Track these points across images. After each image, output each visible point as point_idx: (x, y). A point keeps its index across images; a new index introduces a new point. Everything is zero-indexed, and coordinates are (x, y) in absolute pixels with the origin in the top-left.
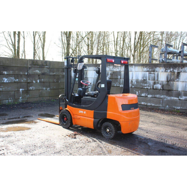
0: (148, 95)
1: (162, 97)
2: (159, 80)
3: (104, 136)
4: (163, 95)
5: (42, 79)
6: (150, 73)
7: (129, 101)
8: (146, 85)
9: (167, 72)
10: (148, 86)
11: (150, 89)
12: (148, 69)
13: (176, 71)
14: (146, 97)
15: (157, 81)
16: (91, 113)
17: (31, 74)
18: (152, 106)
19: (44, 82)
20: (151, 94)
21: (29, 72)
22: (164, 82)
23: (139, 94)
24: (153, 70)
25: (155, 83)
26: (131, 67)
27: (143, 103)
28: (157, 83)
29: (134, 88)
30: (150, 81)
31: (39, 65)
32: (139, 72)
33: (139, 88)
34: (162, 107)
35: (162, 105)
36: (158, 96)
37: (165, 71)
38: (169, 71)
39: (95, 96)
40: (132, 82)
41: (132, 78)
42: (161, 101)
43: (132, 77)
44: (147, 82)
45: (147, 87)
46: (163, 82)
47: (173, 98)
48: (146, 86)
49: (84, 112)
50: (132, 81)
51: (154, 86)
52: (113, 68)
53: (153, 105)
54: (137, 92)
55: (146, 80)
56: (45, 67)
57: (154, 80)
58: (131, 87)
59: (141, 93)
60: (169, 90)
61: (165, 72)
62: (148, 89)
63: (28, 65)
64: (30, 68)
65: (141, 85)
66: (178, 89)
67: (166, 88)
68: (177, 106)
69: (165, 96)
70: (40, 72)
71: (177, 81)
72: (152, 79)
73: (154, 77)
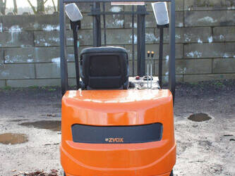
5: (221, 36)
17: (192, 25)
19: (225, 42)
21: (186, 20)
31: (210, 6)
56: (229, 8)
63: (186, 6)
64: (189, 13)
70: (216, 21)
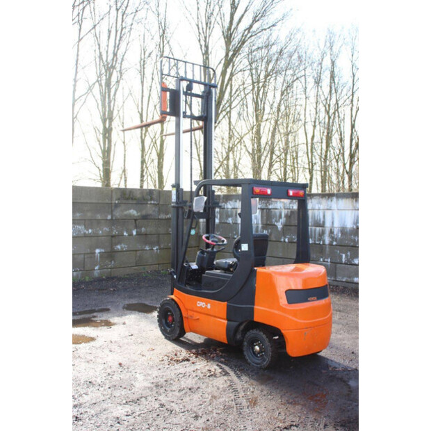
3: (249, 361)
5: (143, 229)
7: (305, 281)
16: (221, 307)
17: (119, 217)
19: (146, 234)
21: (114, 213)
23: (348, 260)
26: (330, 200)
27: (356, 280)
29: (336, 245)
31: (135, 199)
32: (347, 211)
33: (348, 246)
39: (231, 269)
40: (331, 232)
41: (331, 223)
43: (333, 223)
49: (206, 304)
50: (331, 230)
52: (290, 204)
54: (344, 256)
56: (149, 202)
58: (331, 244)
59: (353, 257)
63: (114, 199)
64: (117, 206)
65: (351, 240)
70: (139, 214)
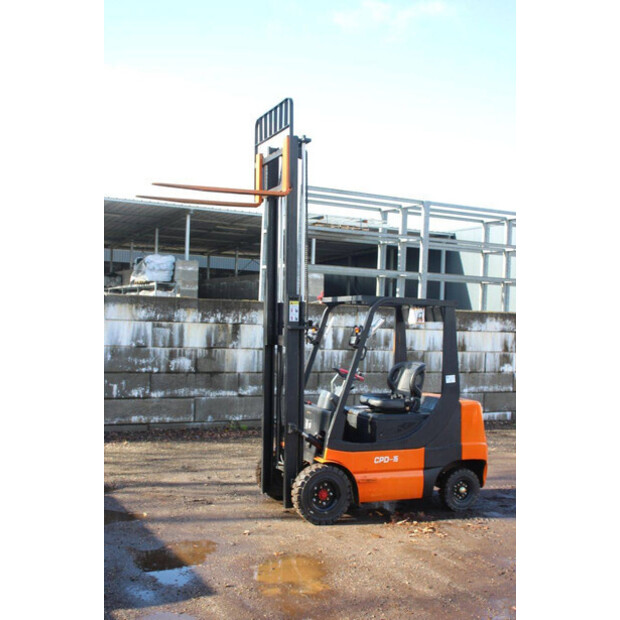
0: (151, 390)
1: (195, 392)
2: (185, 345)
4: (197, 386)
6: (159, 326)
8: (143, 361)
9: (207, 322)
10: (153, 365)
11: (158, 373)
12: (153, 314)
13: (230, 320)
14: (144, 398)
15: (178, 349)
16: (417, 455)
18: (166, 423)
20: (162, 388)
22: (199, 351)
23: (122, 393)
24: (167, 316)
25: (172, 355)
27: (135, 419)
28: (180, 355)
30: (158, 349)
32: (122, 322)
33: (121, 372)
34: (194, 421)
35: (195, 417)
36: (182, 392)
37: (202, 319)
38: (212, 320)
39: (408, 408)
42: (192, 406)
44: (148, 351)
45: (150, 368)
46: (196, 351)
47: (223, 393)
48: (146, 365)
51: (169, 364)
53: (168, 419)
54: (115, 387)
55: (145, 346)
57: (170, 346)
59: (130, 388)
60: (213, 374)
61: (202, 322)
62: (151, 373)
65: (128, 364)
66: (235, 368)
67: (205, 367)
68: (235, 414)
69: (204, 390)
71: (233, 348)
72: (164, 343)
73: (171, 336)
